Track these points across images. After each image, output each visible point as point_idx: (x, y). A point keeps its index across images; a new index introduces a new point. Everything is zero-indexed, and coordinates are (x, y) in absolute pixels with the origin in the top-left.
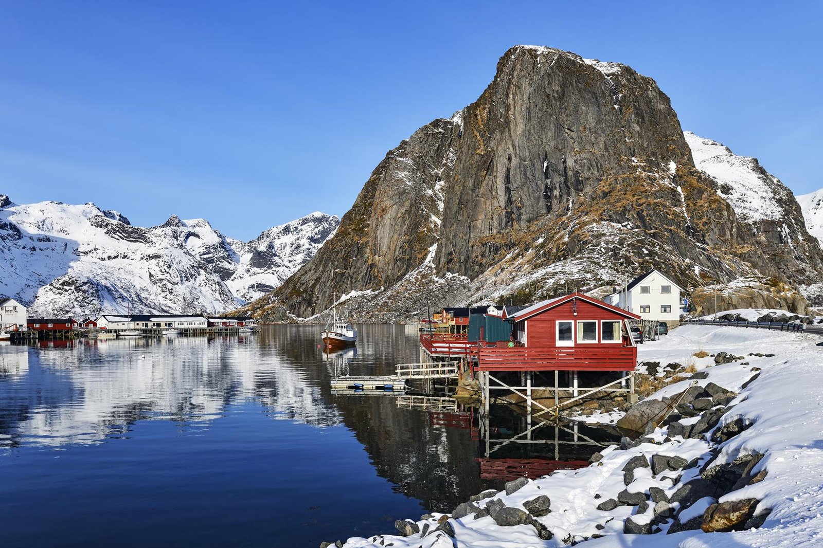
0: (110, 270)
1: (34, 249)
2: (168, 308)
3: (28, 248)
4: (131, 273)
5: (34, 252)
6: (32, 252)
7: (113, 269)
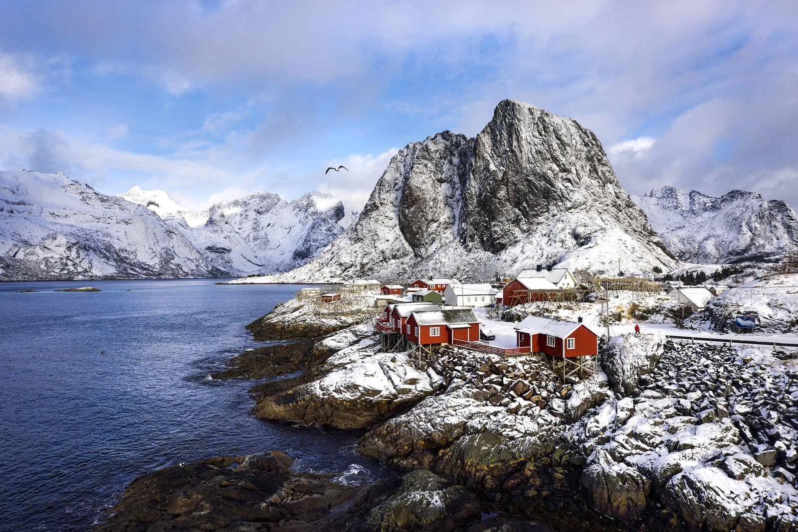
0: (88, 232)
1: (12, 212)
2: (147, 267)
3: (5, 210)
4: (108, 235)
5: (12, 214)
6: (10, 214)
7: (91, 232)
